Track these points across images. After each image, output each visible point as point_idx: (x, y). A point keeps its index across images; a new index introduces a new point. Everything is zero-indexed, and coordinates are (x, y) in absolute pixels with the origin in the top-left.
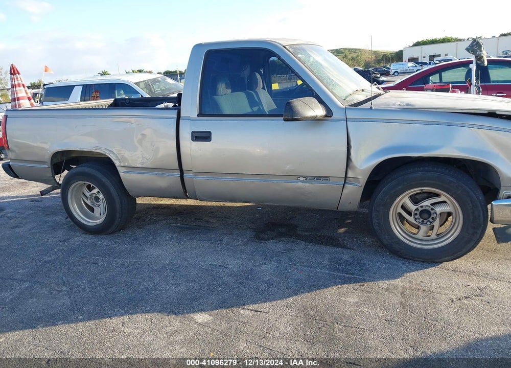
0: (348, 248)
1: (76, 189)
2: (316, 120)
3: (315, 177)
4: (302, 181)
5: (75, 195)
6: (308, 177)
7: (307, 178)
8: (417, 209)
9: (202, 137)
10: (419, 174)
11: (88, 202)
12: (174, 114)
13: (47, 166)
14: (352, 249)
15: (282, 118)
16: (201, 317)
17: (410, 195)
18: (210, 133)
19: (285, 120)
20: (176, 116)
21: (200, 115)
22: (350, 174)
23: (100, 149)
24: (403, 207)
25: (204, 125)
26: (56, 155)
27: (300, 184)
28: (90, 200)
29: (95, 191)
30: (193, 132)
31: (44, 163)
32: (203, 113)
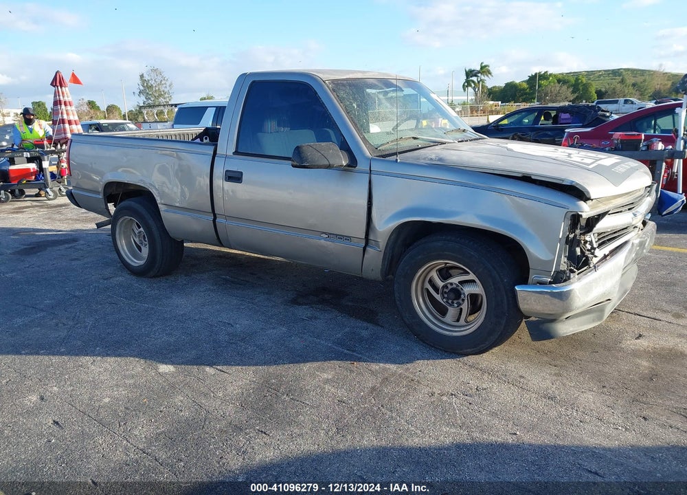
0: (379, 325)
1: (124, 224)
2: (340, 168)
3: (337, 235)
4: (325, 239)
5: (124, 232)
6: (330, 234)
7: (330, 236)
8: (445, 287)
9: (234, 177)
10: (440, 244)
11: (137, 240)
12: (210, 150)
13: (101, 196)
14: (382, 326)
15: (290, 162)
16: (165, 368)
17: (438, 268)
18: (241, 173)
19: (294, 166)
20: (212, 153)
21: (236, 153)
22: (371, 237)
23: (144, 183)
24: (431, 282)
25: (237, 165)
26: (109, 185)
27: (323, 241)
28: (139, 238)
29: (142, 229)
30: (227, 171)
31: (97, 193)
32: (239, 151)
